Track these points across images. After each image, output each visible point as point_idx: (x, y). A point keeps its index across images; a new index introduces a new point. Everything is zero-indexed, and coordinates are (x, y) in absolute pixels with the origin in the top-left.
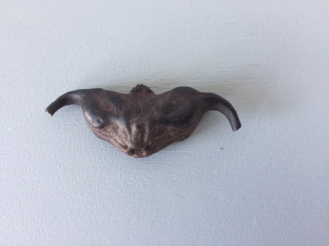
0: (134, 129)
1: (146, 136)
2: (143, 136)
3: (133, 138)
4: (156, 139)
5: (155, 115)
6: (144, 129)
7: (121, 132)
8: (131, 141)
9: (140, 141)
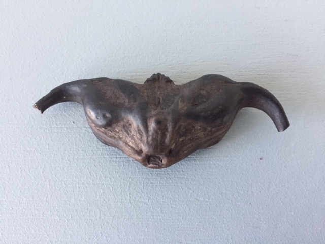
0: (152, 125)
1: (168, 136)
2: (164, 136)
3: (150, 139)
4: (181, 140)
5: (180, 107)
6: (166, 125)
7: (134, 130)
8: (148, 142)
9: (160, 143)
